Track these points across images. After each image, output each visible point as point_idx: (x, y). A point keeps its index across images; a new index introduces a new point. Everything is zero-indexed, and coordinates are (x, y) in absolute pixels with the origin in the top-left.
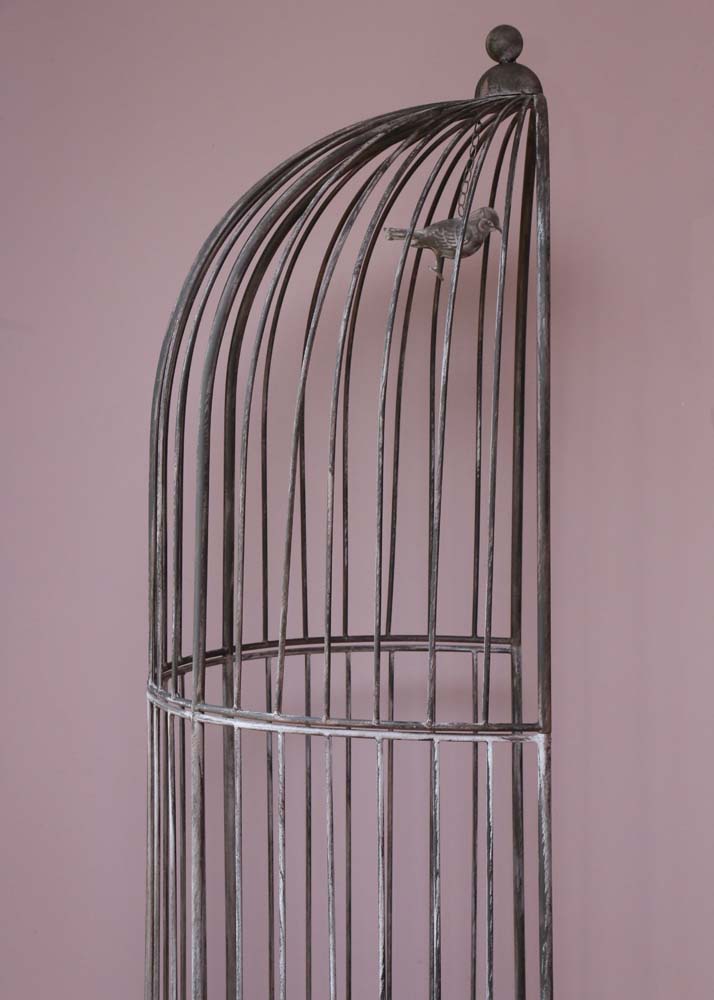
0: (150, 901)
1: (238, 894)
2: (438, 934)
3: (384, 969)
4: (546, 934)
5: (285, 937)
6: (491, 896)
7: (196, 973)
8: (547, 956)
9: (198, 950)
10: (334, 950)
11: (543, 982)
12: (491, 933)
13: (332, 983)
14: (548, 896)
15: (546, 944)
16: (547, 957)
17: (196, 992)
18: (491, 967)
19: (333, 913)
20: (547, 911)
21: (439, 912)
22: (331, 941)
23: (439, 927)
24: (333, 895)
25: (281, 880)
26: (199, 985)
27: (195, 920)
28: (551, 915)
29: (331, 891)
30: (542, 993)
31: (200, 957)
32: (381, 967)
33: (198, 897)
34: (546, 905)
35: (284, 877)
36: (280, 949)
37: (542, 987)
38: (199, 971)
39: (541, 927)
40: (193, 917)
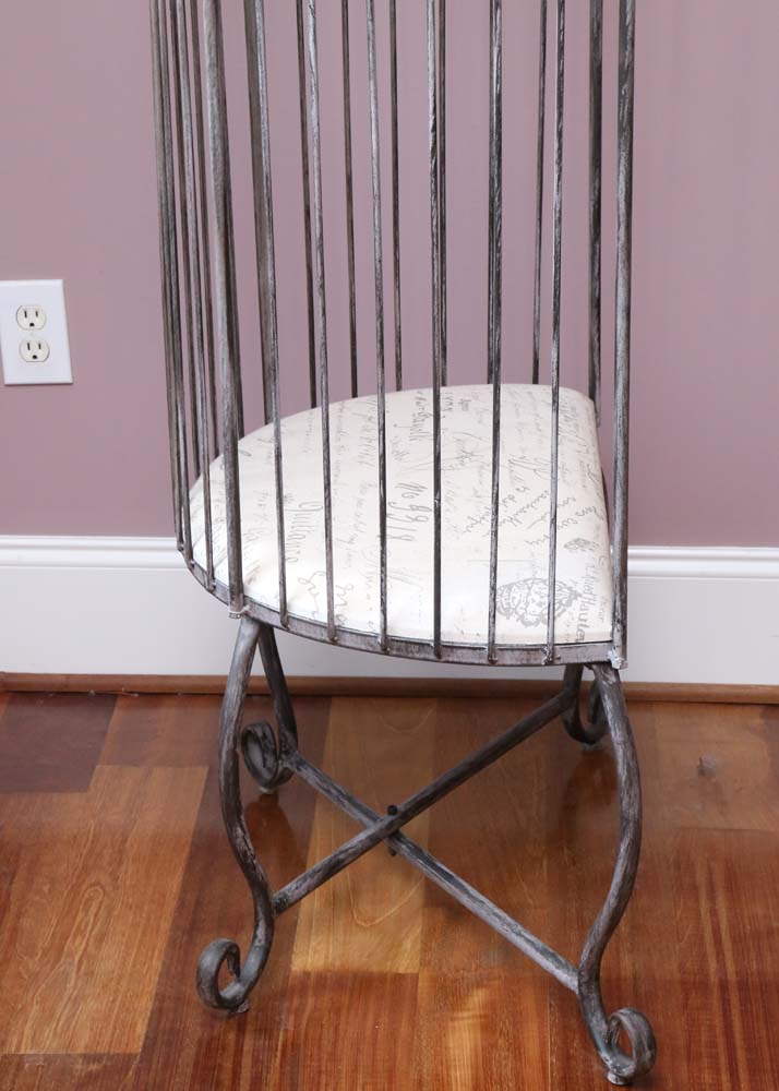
0: (155, 45)
1: (260, 33)
2: (499, 78)
3: (435, 120)
4: (626, 74)
5: (317, 85)
6: (561, 31)
7: (214, 128)
8: (627, 100)
9: (215, 101)
10: (376, 98)
11: (621, 130)
12: (561, 75)
13: (374, 136)
14: (630, 28)
15: (626, 86)
16: (627, 102)
17: (215, 149)
18: (560, 115)
19: (374, 55)
20: (629, 47)
21: (500, 51)
22: (372, 88)
23: (500, 69)
24: (373, 32)
25: (311, 17)
26: (218, 142)
27: (210, 65)
28: (632, 52)
29: (371, 29)
30: (619, 144)
31: (219, 109)
32: (432, 118)
33: (213, 37)
34: (627, 40)
35: (314, 12)
36: (311, 98)
37: (620, 137)
38: (217, 126)
39: (621, 66)
40: (207, 62)
